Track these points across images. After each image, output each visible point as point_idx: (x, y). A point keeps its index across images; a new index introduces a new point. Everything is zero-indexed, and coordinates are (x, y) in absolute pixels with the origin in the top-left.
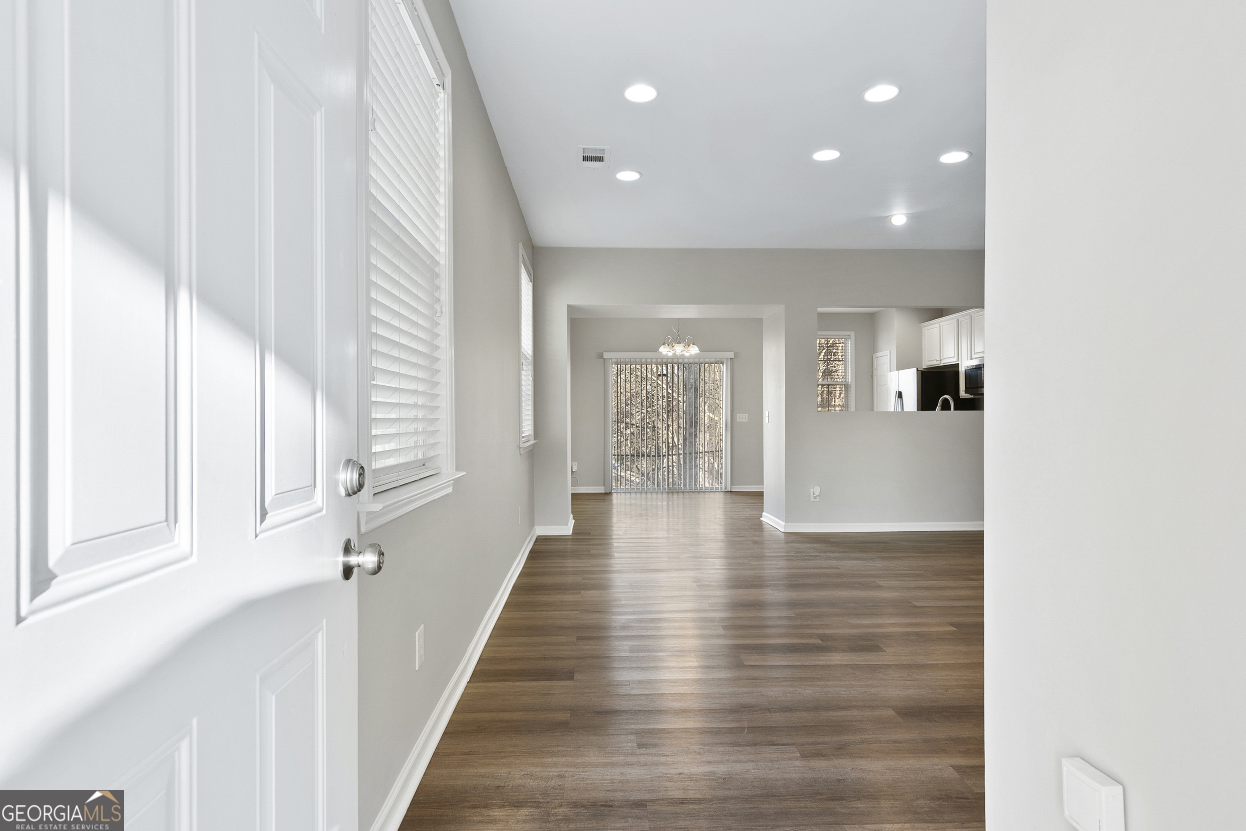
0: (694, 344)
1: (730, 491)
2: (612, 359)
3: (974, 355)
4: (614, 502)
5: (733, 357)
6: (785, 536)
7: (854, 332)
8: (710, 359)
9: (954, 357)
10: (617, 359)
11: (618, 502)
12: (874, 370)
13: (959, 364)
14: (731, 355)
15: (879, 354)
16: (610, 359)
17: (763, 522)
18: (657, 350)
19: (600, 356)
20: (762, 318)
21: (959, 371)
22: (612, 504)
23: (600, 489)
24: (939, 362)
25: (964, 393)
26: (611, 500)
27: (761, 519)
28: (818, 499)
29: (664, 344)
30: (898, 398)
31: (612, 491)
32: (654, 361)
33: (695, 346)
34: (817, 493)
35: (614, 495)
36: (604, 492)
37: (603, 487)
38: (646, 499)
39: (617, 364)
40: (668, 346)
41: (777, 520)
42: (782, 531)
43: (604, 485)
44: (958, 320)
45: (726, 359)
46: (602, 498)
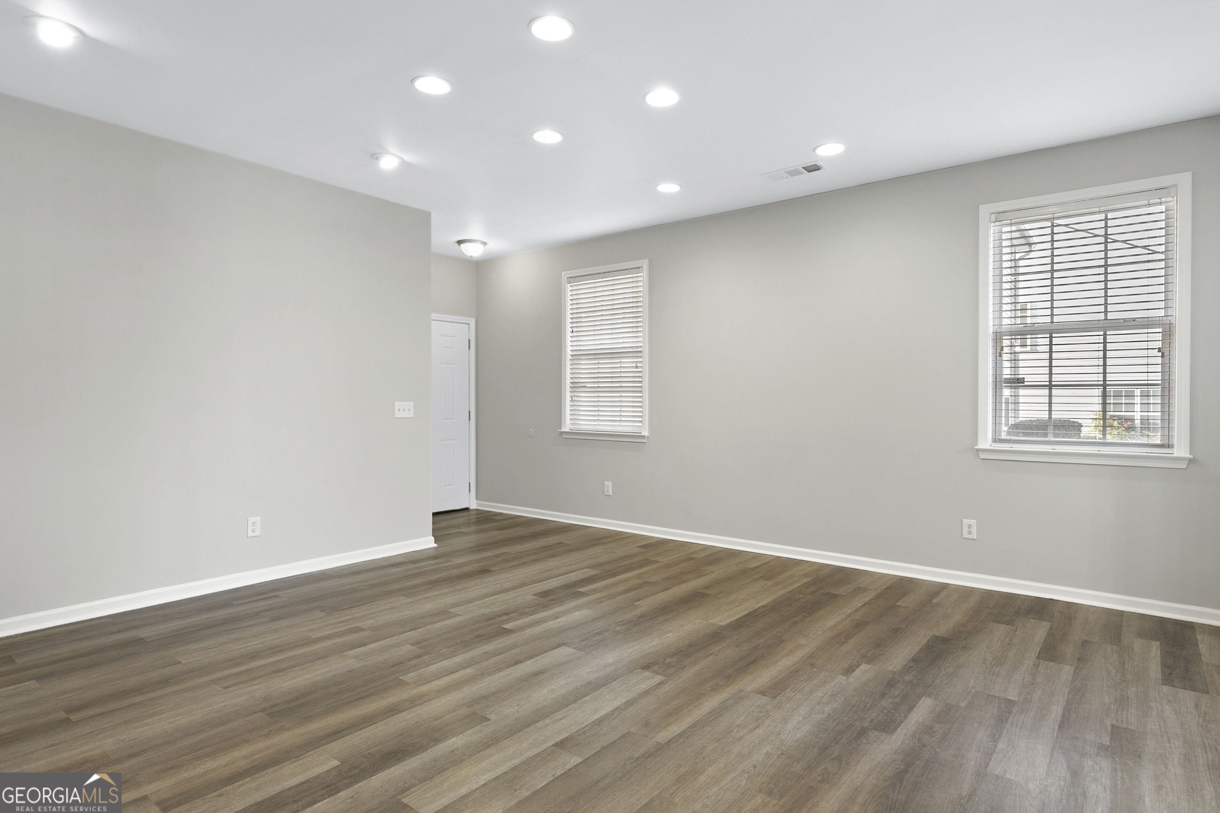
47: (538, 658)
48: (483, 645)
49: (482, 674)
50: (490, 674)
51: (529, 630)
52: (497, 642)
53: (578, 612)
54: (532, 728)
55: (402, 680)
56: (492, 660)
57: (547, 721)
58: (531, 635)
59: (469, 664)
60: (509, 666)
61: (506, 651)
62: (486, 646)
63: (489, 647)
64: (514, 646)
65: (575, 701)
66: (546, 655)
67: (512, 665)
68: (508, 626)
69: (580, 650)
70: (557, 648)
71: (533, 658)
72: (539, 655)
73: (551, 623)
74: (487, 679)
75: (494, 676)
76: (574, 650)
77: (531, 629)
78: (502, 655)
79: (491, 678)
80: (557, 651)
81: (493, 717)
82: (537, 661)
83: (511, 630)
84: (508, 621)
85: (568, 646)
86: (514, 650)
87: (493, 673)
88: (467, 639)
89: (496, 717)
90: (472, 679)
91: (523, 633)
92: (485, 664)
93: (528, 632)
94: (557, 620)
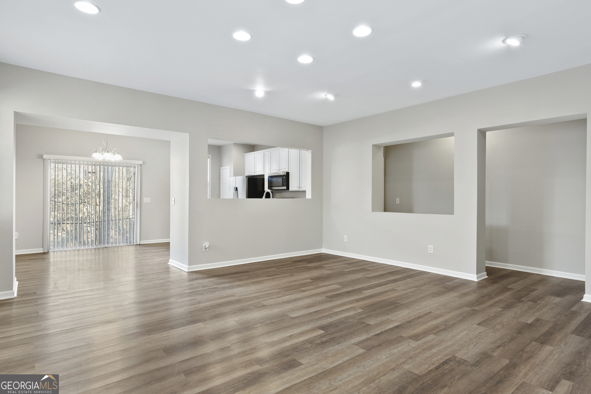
0: (118, 154)
1: (139, 244)
2: (50, 159)
3: (272, 171)
4: (52, 260)
5: (142, 164)
6: (188, 275)
7: (211, 155)
8: (127, 164)
9: (262, 171)
10: (55, 160)
11: (55, 260)
12: (221, 176)
13: (264, 175)
14: (141, 162)
15: (223, 168)
16: (49, 159)
17: (170, 266)
18: (90, 156)
19: (41, 157)
20: (170, 141)
21: (264, 178)
22: (49, 263)
23: (40, 250)
24: (254, 173)
25: (268, 189)
26: (49, 259)
27: (168, 263)
28: (207, 250)
29: (96, 152)
30: (236, 190)
31: (50, 251)
32: (85, 163)
33: (119, 155)
34: (207, 247)
35: (51, 254)
36: (43, 252)
37: (42, 249)
38: (79, 255)
39: (55, 163)
40: (99, 153)
41: (181, 264)
42: (186, 271)
43: (43, 247)
44: (264, 153)
45: (138, 165)
46: (42, 257)
47: (306, 313)
48: (333, 321)
49: (330, 309)
50: (327, 308)
51: (309, 328)
52: (326, 322)
53: (275, 340)
54: (312, 294)
55: (363, 309)
56: (328, 314)
57: (307, 295)
58: (308, 325)
59: (336, 313)
60: (320, 310)
61: (321, 317)
62: (332, 321)
63: (329, 320)
64: (318, 319)
65: (297, 299)
66: (303, 314)
67: (318, 311)
68: (321, 332)
69: (287, 315)
70: (297, 317)
71: (309, 313)
72: (306, 314)
73: (295, 332)
74: (328, 307)
75: (326, 307)
76: (289, 315)
77: (308, 328)
78: (323, 315)
79: (327, 307)
80: (298, 315)
81: (324, 297)
82: (308, 312)
83: (319, 329)
84: (321, 336)
85: (291, 317)
86: (318, 317)
87: (326, 309)
88: (343, 325)
89: (323, 297)
90: (334, 307)
91: (312, 327)
92: (330, 312)
93: (309, 327)
94: (291, 334)
